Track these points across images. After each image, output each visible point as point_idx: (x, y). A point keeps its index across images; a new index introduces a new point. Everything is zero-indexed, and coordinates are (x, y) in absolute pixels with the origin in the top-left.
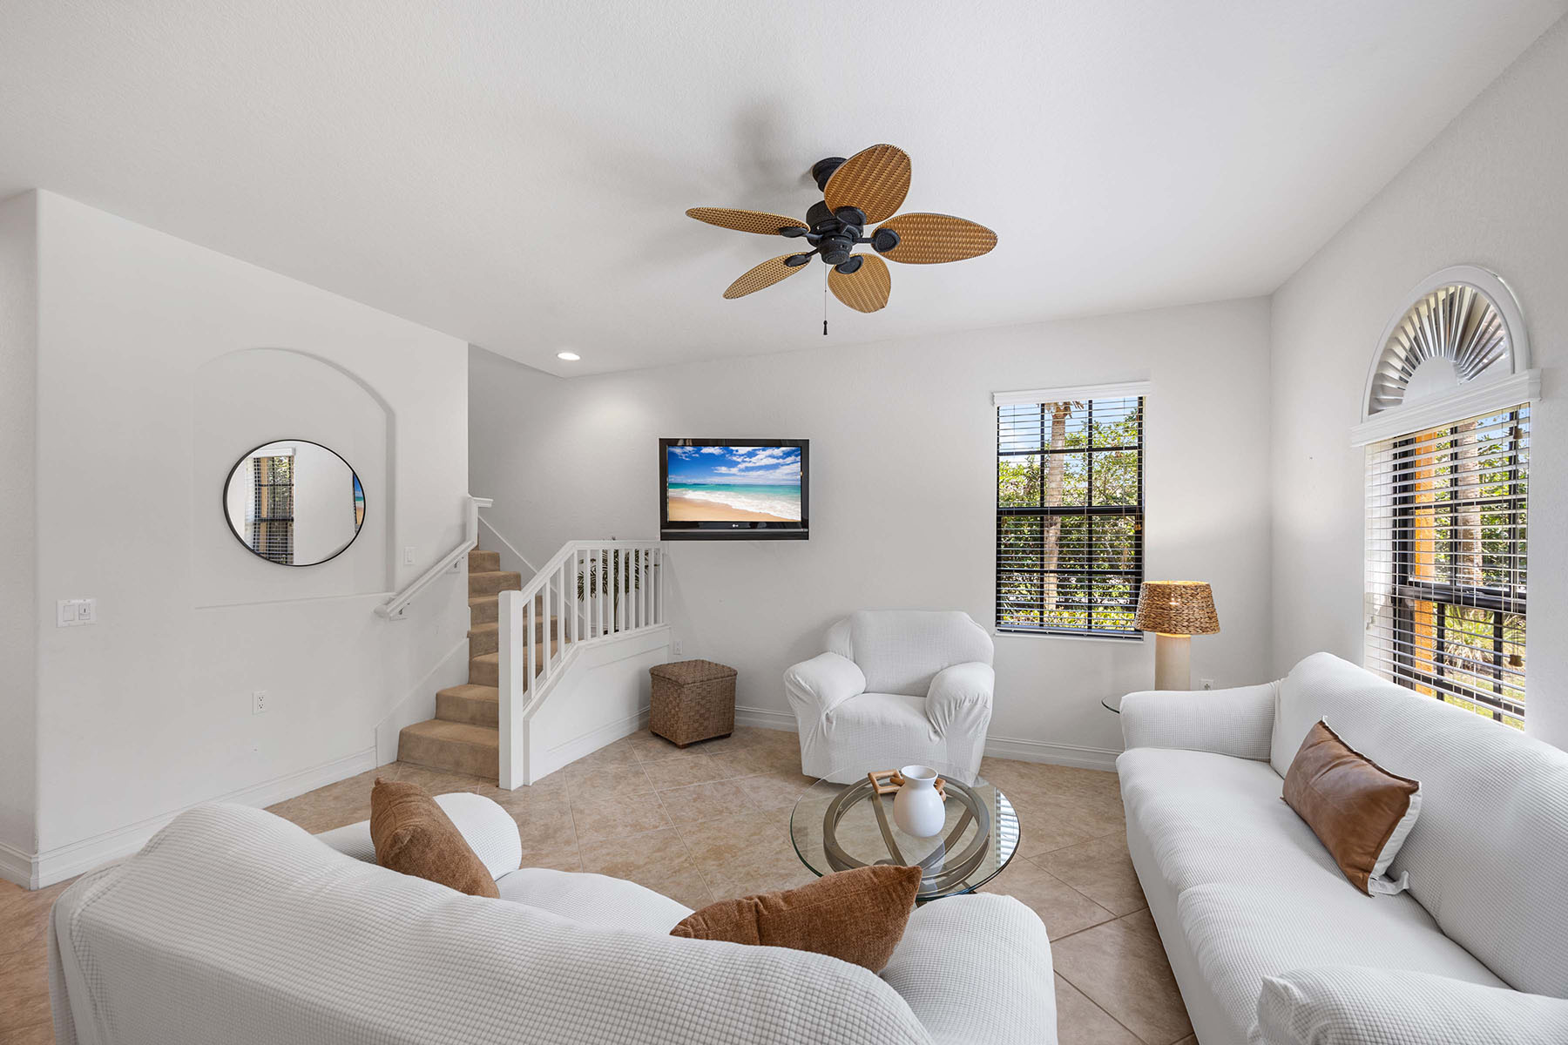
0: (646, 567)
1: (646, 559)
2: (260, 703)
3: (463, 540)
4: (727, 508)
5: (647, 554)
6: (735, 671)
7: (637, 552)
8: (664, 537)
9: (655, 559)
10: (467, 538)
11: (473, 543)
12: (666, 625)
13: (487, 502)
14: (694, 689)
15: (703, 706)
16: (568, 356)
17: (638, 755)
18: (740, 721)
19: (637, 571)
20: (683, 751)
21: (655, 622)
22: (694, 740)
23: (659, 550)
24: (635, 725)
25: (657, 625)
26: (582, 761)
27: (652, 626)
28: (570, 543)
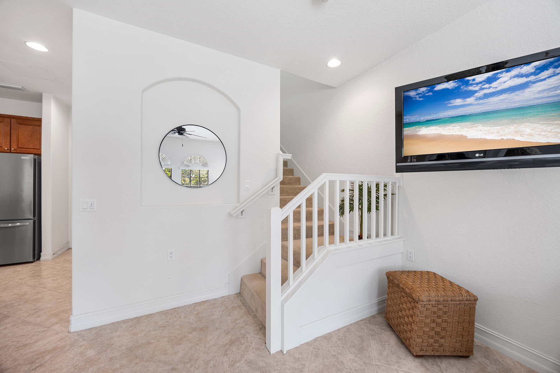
0: (385, 195)
1: (385, 190)
2: (171, 256)
3: (276, 177)
4: (462, 139)
5: (385, 186)
6: (474, 296)
7: (377, 185)
8: (399, 170)
9: (392, 190)
10: (278, 176)
11: (280, 178)
12: (400, 238)
13: (288, 156)
14: (429, 307)
15: (438, 325)
16: (334, 63)
17: (374, 348)
18: (478, 338)
19: (377, 198)
20: (417, 361)
21: (392, 234)
22: (428, 354)
23: (395, 183)
24: (373, 310)
25: (393, 237)
26: (327, 337)
27: (389, 237)
28: (324, 175)
